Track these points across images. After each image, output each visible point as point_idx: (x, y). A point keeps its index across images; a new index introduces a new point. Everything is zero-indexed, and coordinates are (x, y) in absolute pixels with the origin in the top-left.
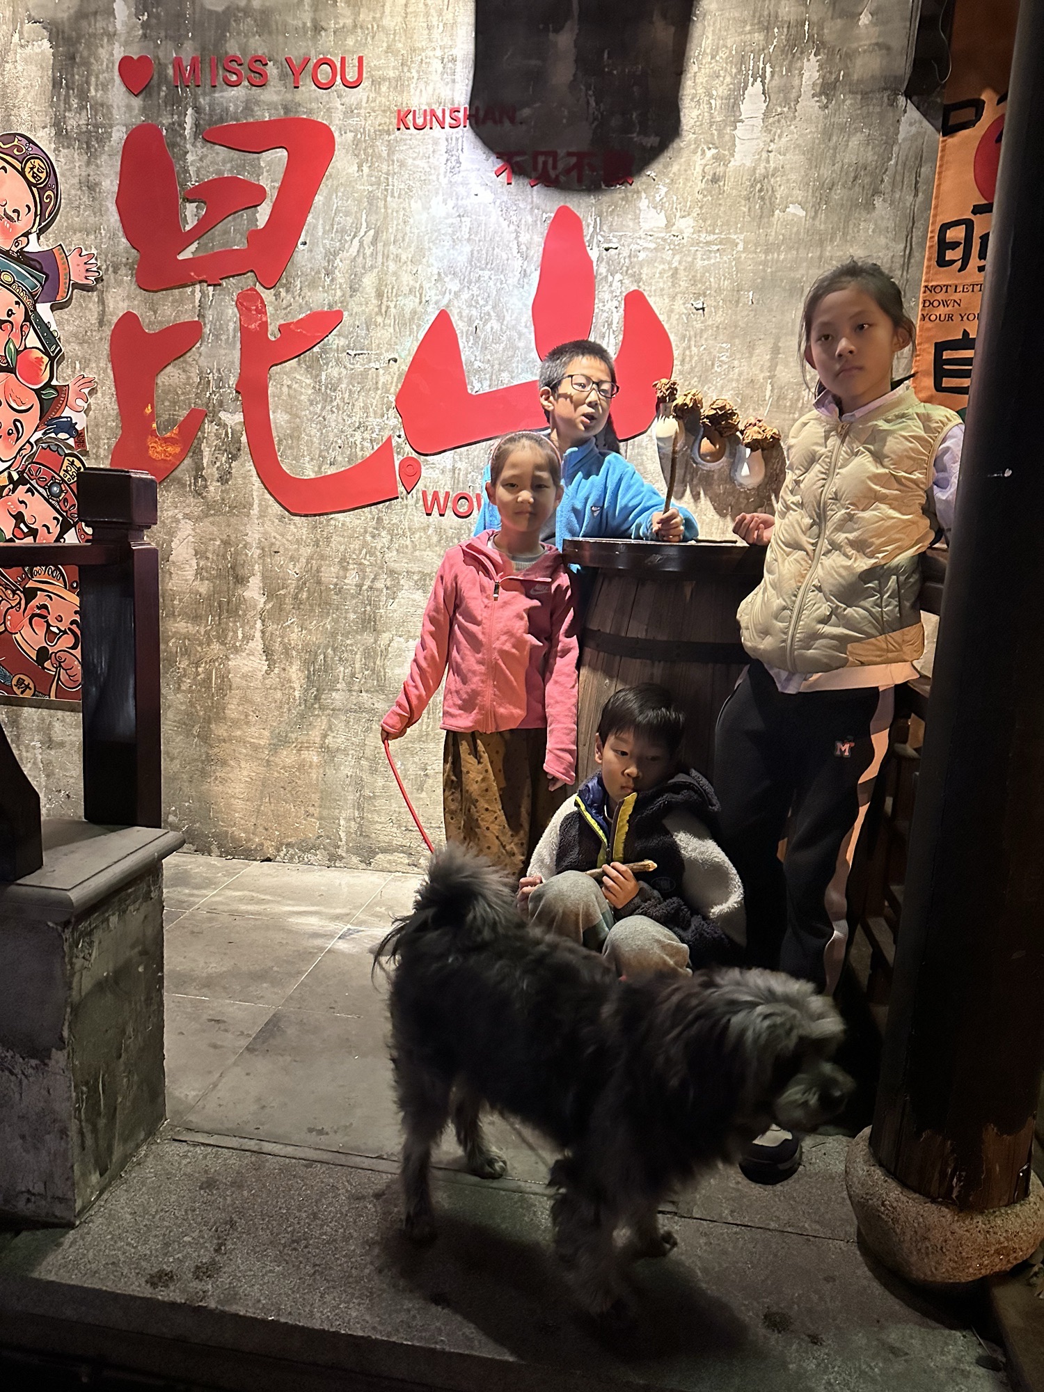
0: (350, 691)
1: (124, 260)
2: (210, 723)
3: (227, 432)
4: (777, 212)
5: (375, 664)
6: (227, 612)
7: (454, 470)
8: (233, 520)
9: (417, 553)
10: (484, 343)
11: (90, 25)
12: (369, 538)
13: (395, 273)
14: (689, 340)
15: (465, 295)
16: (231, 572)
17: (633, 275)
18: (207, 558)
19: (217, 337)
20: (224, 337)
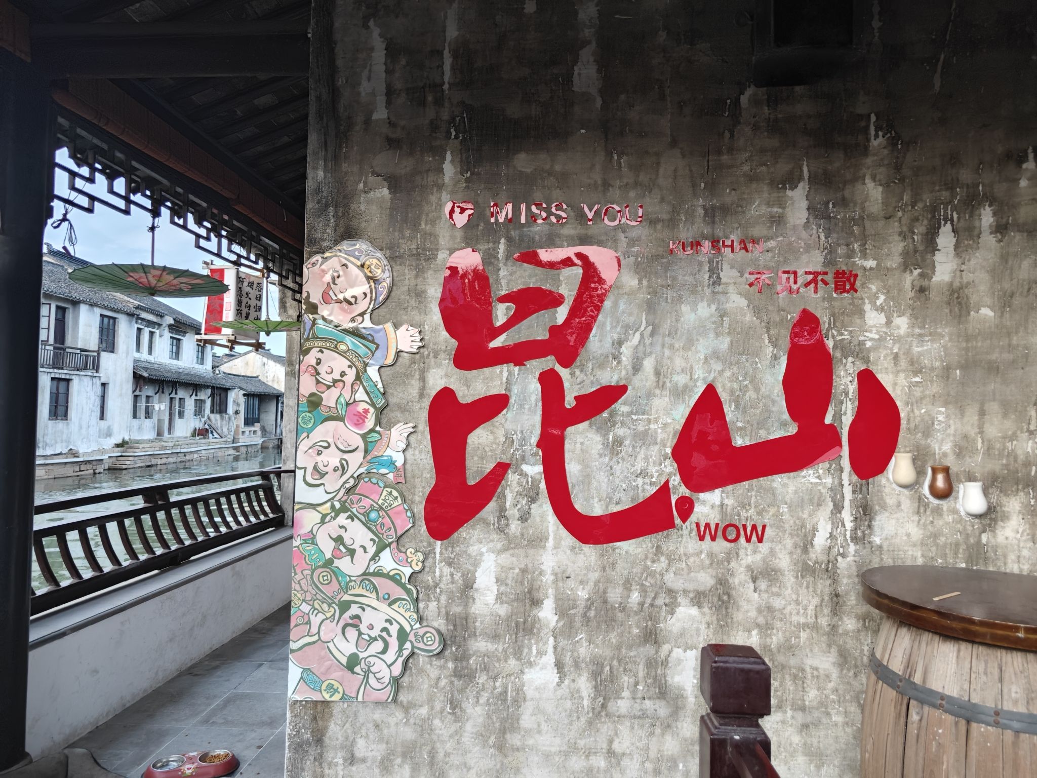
0: (634, 698)
1: (443, 348)
2: (504, 733)
3: (527, 482)
4: (972, 313)
5: (656, 672)
6: (524, 630)
7: (722, 505)
8: (531, 552)
9: (692, 574)
10: (745, 407)
11: (423, 179)
12: (649, 563)
13: (669, 358)
14: (912, 405)
15: (728, 374)
16: (528, 596)
17: (863, 358)
18: (507, 585)
19: (521, 406)
20: (526, 406)
